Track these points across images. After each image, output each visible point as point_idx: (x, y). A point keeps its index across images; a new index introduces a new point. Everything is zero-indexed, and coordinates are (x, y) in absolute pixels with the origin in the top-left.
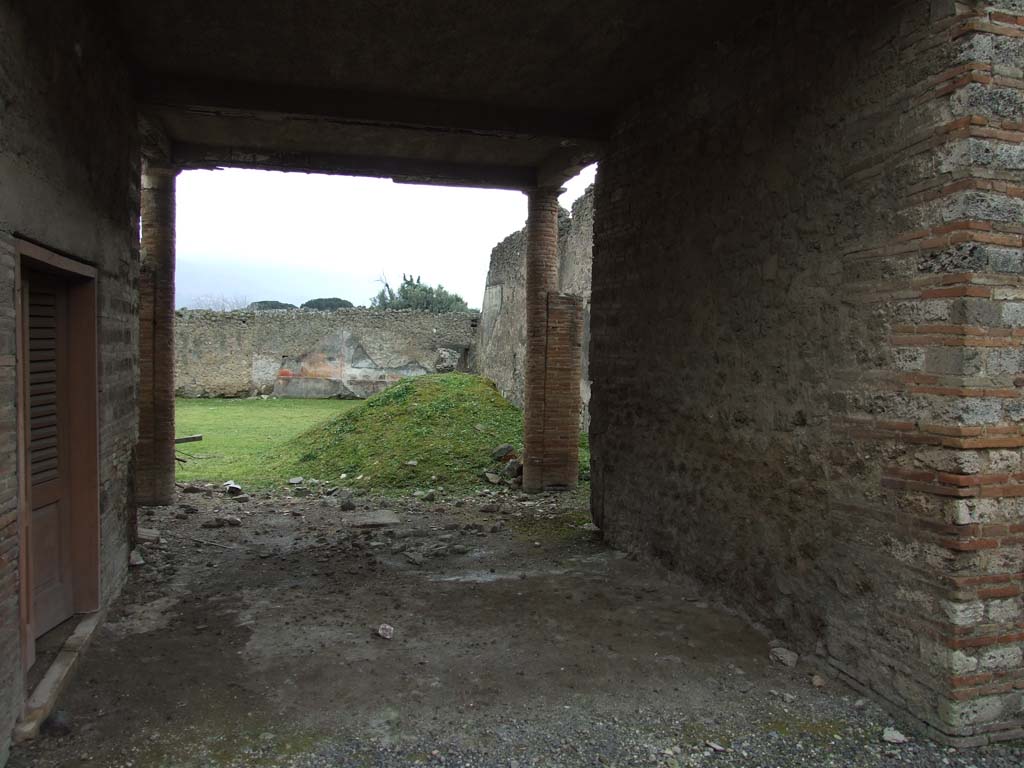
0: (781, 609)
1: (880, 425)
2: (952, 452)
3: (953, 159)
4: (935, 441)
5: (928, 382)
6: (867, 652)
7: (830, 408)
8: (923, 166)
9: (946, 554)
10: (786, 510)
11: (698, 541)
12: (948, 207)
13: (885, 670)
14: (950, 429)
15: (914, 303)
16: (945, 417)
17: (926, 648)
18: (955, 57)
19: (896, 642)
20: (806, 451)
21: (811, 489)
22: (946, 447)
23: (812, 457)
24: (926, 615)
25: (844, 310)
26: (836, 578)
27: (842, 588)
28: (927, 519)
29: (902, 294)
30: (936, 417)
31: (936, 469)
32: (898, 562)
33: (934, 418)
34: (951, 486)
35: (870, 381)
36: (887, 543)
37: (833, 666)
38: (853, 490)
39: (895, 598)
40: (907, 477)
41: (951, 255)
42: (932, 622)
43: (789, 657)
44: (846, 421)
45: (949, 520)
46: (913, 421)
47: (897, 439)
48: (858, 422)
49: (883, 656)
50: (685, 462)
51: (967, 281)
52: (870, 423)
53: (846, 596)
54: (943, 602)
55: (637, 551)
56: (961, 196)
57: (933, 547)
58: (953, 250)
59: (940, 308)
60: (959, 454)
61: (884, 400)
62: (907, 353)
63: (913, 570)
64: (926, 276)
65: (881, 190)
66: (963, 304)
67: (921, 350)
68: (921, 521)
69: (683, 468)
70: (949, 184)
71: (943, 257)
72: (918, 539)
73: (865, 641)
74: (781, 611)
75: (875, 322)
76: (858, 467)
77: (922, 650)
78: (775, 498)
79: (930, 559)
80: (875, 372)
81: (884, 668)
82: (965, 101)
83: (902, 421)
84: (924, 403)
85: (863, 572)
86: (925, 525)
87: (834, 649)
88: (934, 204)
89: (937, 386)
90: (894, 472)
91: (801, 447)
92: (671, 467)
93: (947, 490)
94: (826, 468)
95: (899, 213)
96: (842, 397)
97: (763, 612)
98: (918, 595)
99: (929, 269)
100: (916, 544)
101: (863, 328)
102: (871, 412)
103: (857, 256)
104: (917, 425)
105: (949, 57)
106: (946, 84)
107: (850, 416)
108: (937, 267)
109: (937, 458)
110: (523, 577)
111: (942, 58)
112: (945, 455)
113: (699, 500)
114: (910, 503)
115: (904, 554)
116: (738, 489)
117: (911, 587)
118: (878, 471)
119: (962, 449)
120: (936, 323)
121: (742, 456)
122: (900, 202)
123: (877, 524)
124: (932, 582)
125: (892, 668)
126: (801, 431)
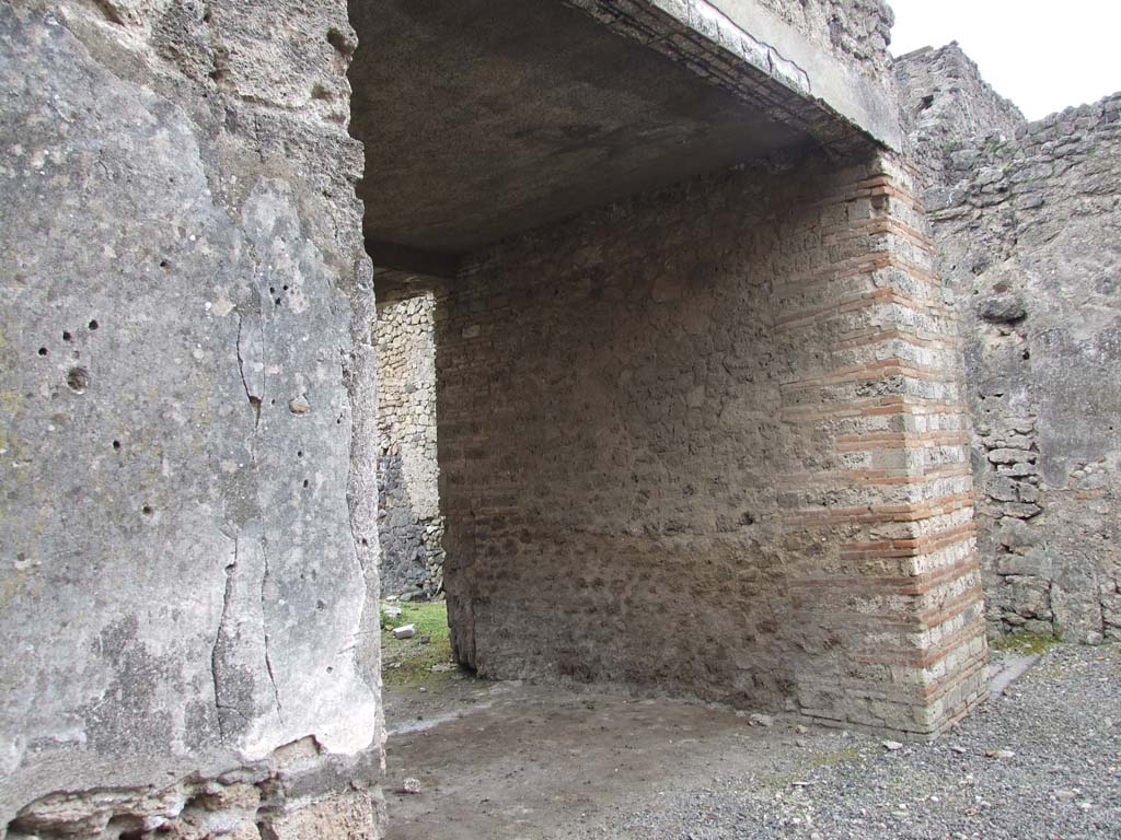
0: (742, 683)
1: (833, 514)
2: (903, 524)
3: (880, 316)
4: (886, 518)
5: (880, 476)
6: (842, 694)
7: (780, 506)
8: (852, 319)
9: (907, 599)
10: (738, 597)
11: (627, 646)
12: (879, 349)
13: (861, 702)
14: (901, 507)
15: (856, 419)
16: (895, 500)
17: (897, 673)
18: (874, 247)
19: (869, 677)
20: (757, 544)
21: (765, 575)
22: (898, 521)
23: (762, 548)
24: (895, 649)
25: (785, 428)
26: (802, 642)
27: (809, 649)
28: (887, 577)
29: (843, 413)
30: (886, 500)
31: (891, 539)
32: (864, 615)
33: (885, 501)
34: (904, 550)
35: (821, 481)
36: (851, 603)
37: (807, 715)
38: (812, 568)
39: (865, 643)
40: (865, 548)
41: (885, 383)
42: (901, 653)
43: (766, 719)
44: (798, 514)
45: (906, 574)
46: (866, 506)
47: (852, 522)
48: (812, 514)
49: (858, 691)
50: (601, 577)
51: (902, 402)
52: (825, 513)
53: (815, 654)
54: (909, 636)
55: (533, 675)
56: (891, 342)
57: (895, 597)
58: (887, 380)
59: (881, 421)
60: (908, 524)
61: (835, 493)
62: (854, 456)
63: (878, 617)
64: (864, 399)
65: (814, 336)
66: (901, 418)
67: (866, 453)
68: (882, 579)
69: (598, 583)
70: (878, 334)
71: (879, 385)
72: (881, 593)
73: (839, 685)
74: (741, 685)
75: (819, 436)
76: (817, 548)
77: (895, 677)
78: (725, 590)
79: (894, 606)
80: (824, 473)
81: (860, 701)
82: (886, 277)
83: (856, 507)
84: (874, 492)
85: (829, 631)
86: (885, 582)
87: (806, 700)
88: (867, 347)
89: (885, 478)
90: (853, 547)
91: (750, 542)
92: (582, 584)
93: (902, 552)
94: (781, 555)
95: (834, 353)
96: (794, 496)
97: (719, 692)
98: (886, 636)
99: (867, 394)
100: (879, 598)
101: (807, 441)
102: (824, 504)
103: (794, 385)
104: (869, 509)
105: (868, 246)
106: (868, 265)
107: (803, 510)
108: (874, 393)
109: (891, 530)
111: (862, 246)
112: (898, 526)
113: (624, 609)
114: (871, 568)
115: (867, 608)
116: (677, 589)
117: (879, 631)
118: (837, 550)
119: (910, 521)
120: (878, 433)
121: (679, 560)
122: (835, 345)
123: (840, 590)
124: (898, 623)
125: (868, 699)
126: (751, 529)
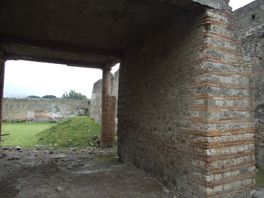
0: (165, 178)
1: (189, 131)
2: (205, 137)
3: (203, 66)
4: (201, 134)
5: (200, 120)
6: (186, 189)
7: (176, 126)
8: (197, 67)
9: (204, 163)
10: (166, 152)
11: (145, 161)
12: (203, 77)
13: (191, 194)
14: (204, 131)
15: (196, 100)
16: (203, 129)
17: (200, 187)
18: (203, 42)
19: (193, 186)
20: (171, 137)
21: (172, 147)
22: (204, 136)
23: (172, 138)
24: (200, 179)
25: (180, 102)
26: (179, 170)
27: (180, 172)
28: (200, 154)
29: (193, 98)
30: (201, 128)
31: (202, 142)
32: (193, 165)
33: (201, 129)
34: (205, 146)
35: (186, 119)
36: (191, 161)
37: (178, 193)
38: (182, 147)
39: (193, 174)
40: (195, 144)
41: (204, 89)
42: (202, 181)
43: (167, 191)
44: (180, 129)
45: (205, 154)
46: (196, 129)
47: (192, 134)
48: (183, 130)
49: (190, 190)
50: (141, 140)
51: (207, 95)
52: (186, 130)
53: (181, 175)
54: (204, 175)
55: (129, 164)
56: (206, 75)
57: (202, 161)
58: (204, 87)
59: (201, 101)
60: (207, 138)
61: (189, 124)
62: (194, 113)
63: (197, 167)
64: (198, 94)
65: (188, 73)
66: (207, 101)
67: (198, 112)
68: (199, 155)
69: (141, 142)
70: (203, 72)
71: (202, 89)
72: (198, 159)
73: (186, 186)
74: (165, 179)
75: (187, 105)
76: (183, 141)
77: (200, 188)
78: (164, 149)
79: (201, 165)
80: (187, 117)
81: (190, 193)
82: (206, 52)
83: (193, 129)
84: (198, 125)
85: (185, 168)
86: (199, 156)
87: (179, 188)
88: (200, 76)
89: (201, 121)
90: (192, 142)
91: (170, 136)
92: (138, 141)
93: (204, 147)
94: (176, 142)
95: (192, 78)
96: (179, 123)
97: (161, 179)
98: (198, 174)
99: (199, 92)
100: (197, 161)
101: (184, 106)
102: (186, 127)
103: (182, 88)
104: (197, 130)
105: (202, 42)
106: (201, 48)
107: (181, 128)
108: (201, 92)
109: (202, 139)
110: (99, 172)
111: (200, 42)
112: (204, 138)
113: (145, 150)
114: (196, 150)
115: (194, 163)
116: (154, 147)
117: (196, 172)
118: (188, 142)
119: (207, 137)
120: (201, 105)
121: (155, 138)
122: (192, 75)
123: (188, 156)
124: (201, 170)
125: (192, 193)
126: (170, 132)
